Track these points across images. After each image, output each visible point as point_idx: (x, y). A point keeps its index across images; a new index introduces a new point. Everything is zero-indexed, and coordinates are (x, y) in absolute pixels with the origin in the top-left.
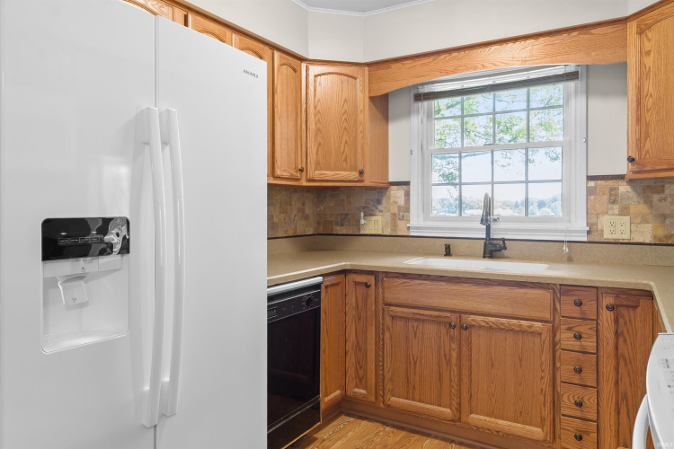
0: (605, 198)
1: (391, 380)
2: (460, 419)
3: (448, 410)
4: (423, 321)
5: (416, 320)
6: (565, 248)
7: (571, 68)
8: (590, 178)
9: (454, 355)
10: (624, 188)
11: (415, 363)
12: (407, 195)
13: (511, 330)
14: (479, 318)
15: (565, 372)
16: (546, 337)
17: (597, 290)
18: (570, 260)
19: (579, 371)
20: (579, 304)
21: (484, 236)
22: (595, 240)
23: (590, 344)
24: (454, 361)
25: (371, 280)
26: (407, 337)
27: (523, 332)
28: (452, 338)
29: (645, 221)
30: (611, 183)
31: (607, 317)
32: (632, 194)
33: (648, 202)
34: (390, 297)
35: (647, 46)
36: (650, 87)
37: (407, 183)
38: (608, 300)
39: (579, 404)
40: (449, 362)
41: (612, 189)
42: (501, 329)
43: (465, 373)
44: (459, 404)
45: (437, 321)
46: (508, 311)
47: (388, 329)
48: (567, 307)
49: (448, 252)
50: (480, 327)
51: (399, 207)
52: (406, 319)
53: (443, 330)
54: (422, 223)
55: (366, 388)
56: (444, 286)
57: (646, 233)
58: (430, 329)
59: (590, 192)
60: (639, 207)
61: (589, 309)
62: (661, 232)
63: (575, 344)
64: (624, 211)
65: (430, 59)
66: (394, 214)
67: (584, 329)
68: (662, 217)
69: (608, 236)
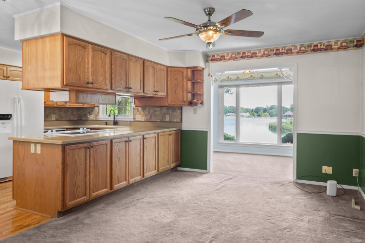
0: (137, 111)
6: (128, 123)
10: (140, 108)
18: (130, 125)
22: (135, 121)
29: (143, 116)
30: (138, 107)
32: (141, 110)
33: (144, 112)
37: (99, 106)
41: (138, 109)
49: (106, 124)
51: (97, 112)
54: (102, 117)
57: (143, 119)
59: (134, 109)
60: (142, 113)
62: (146, 119)
64: (140, 114)
66: (96, 115)
68: (146, 115)
69: (137, 120)
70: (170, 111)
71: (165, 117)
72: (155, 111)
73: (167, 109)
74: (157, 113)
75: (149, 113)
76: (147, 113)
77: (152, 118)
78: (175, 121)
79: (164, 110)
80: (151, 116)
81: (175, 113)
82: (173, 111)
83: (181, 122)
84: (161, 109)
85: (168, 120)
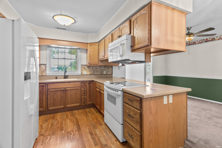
0: (83, 68)
1: (50, 104)
2: (65, 107)
3: (63, 106)
4: (57, 91)
5: (56, 91)
6: (78, 76)
7: (79, 48)
8: (81, 65)
9: (64, 96)
10: (86, 67)
11: (55, 100)
12: (46, 67)
13: (75, 89)
14: (69, 88)
15: (83, 94)
16: (80, 89)
17: (87, 81)
18: (78, 78)
19: (84, 93)
20: (84, 84)
21: (64, 75)
22: (82, 75)
23: (86, 89)
24: (64, 97)
25: (44, 85)
26: (54, 95)
27: (76, 89)
28: (63, 93)
29: (88, 71)
30: (84, 66)
31: (88, 85)
32: (87, 68)
33: (89, 69)
34: (49, 87)
35: (91, 48)
36: (91, 53)
37: (46, 64)
38: (88, 82)
39: (84, 98)
40: (63, 97)
41: (84, 67)
42: (72, 90)
43: (66, 98)
44: (65, 104)
45: (60, 90)
46: (74, 86)
47: (49, 94)
48: (83, 84)
49: (56, 78)
50: (69, 90)
51: (44, 70)
52: (53, 91)
53: (62, 92)
54: (49, 73)
55: (43, 108)
56: (62, 84)
57: (88, 73)
58: (59, 92)
59: (81, 67)
60: (88, 70)
61: (86, 84)
62: (90, 73)
63: (84, 89)
64: (86, 70)
65: (55, 41)
66: (42, 71)
67: (85, 87)
68: (91, 71)
69: (84, 74)
70: (106, 68)
71: (103, 72)
72: (97, 68)
73: (104, 67)
74: (98, 70)
75: (93, 70)
76: (91, 70)
77: (95, 72)
78: (109, 73)
79: (103, 68)
80: (94, 71)
81: (109, 70)
82: (107, 69)
83: (112, 74)
84: (100, 67)
85: (105, 73)
